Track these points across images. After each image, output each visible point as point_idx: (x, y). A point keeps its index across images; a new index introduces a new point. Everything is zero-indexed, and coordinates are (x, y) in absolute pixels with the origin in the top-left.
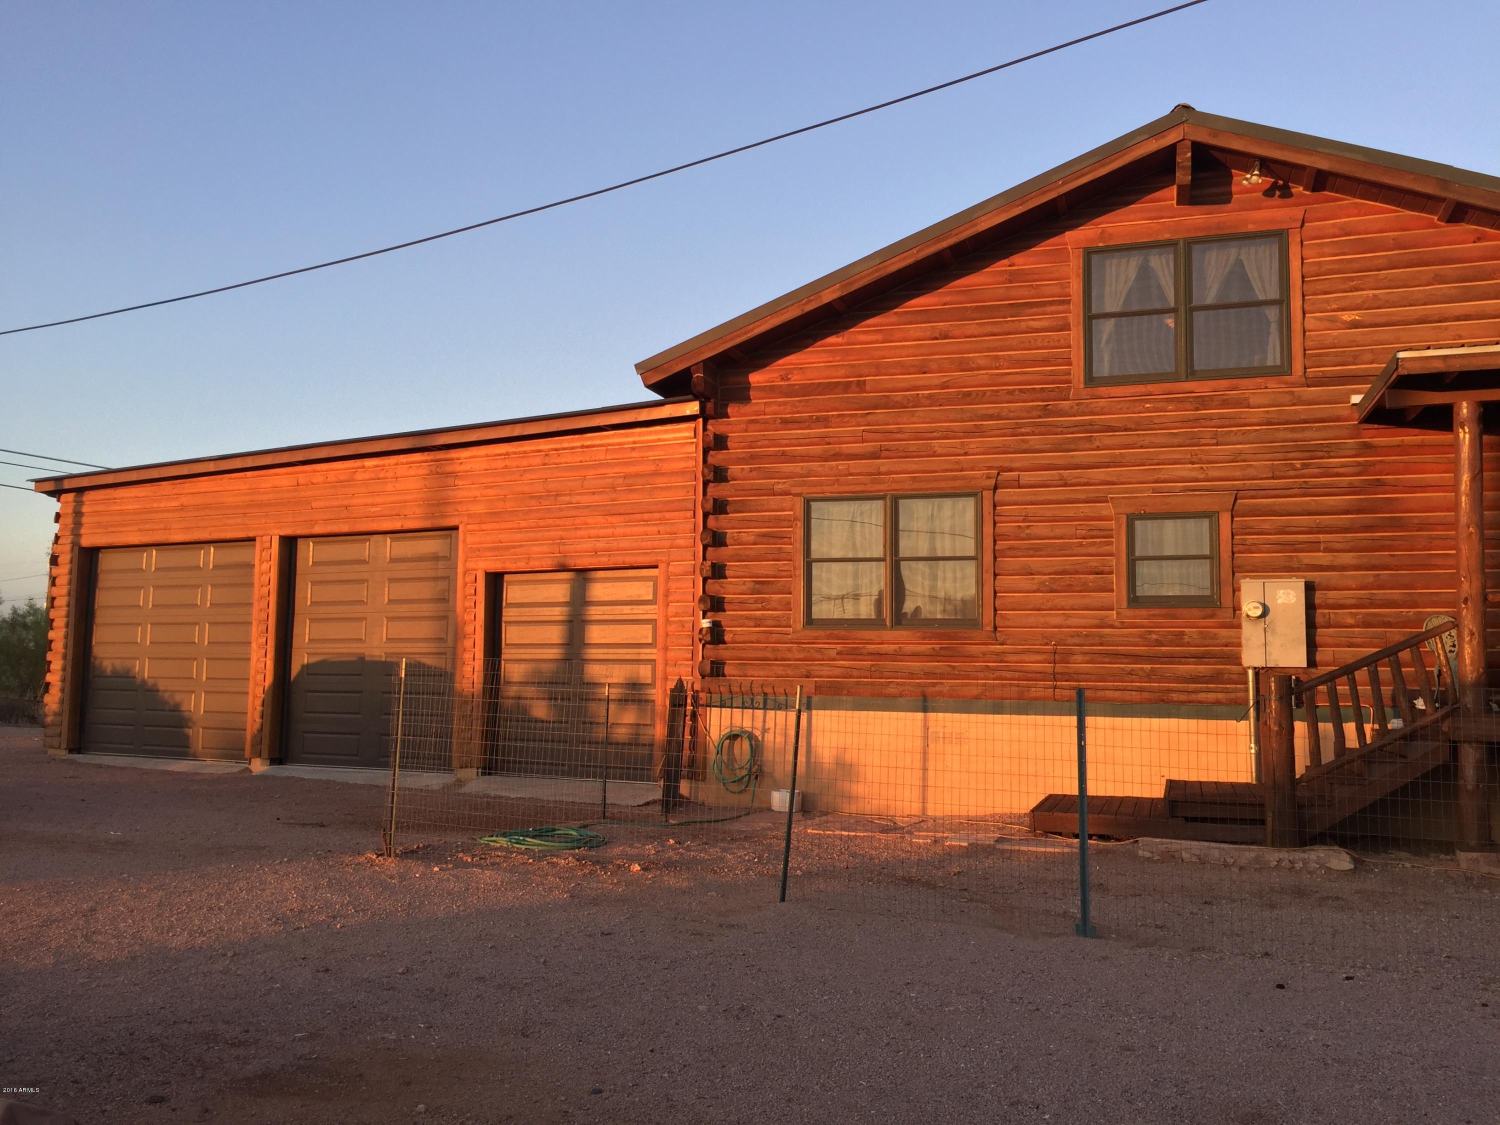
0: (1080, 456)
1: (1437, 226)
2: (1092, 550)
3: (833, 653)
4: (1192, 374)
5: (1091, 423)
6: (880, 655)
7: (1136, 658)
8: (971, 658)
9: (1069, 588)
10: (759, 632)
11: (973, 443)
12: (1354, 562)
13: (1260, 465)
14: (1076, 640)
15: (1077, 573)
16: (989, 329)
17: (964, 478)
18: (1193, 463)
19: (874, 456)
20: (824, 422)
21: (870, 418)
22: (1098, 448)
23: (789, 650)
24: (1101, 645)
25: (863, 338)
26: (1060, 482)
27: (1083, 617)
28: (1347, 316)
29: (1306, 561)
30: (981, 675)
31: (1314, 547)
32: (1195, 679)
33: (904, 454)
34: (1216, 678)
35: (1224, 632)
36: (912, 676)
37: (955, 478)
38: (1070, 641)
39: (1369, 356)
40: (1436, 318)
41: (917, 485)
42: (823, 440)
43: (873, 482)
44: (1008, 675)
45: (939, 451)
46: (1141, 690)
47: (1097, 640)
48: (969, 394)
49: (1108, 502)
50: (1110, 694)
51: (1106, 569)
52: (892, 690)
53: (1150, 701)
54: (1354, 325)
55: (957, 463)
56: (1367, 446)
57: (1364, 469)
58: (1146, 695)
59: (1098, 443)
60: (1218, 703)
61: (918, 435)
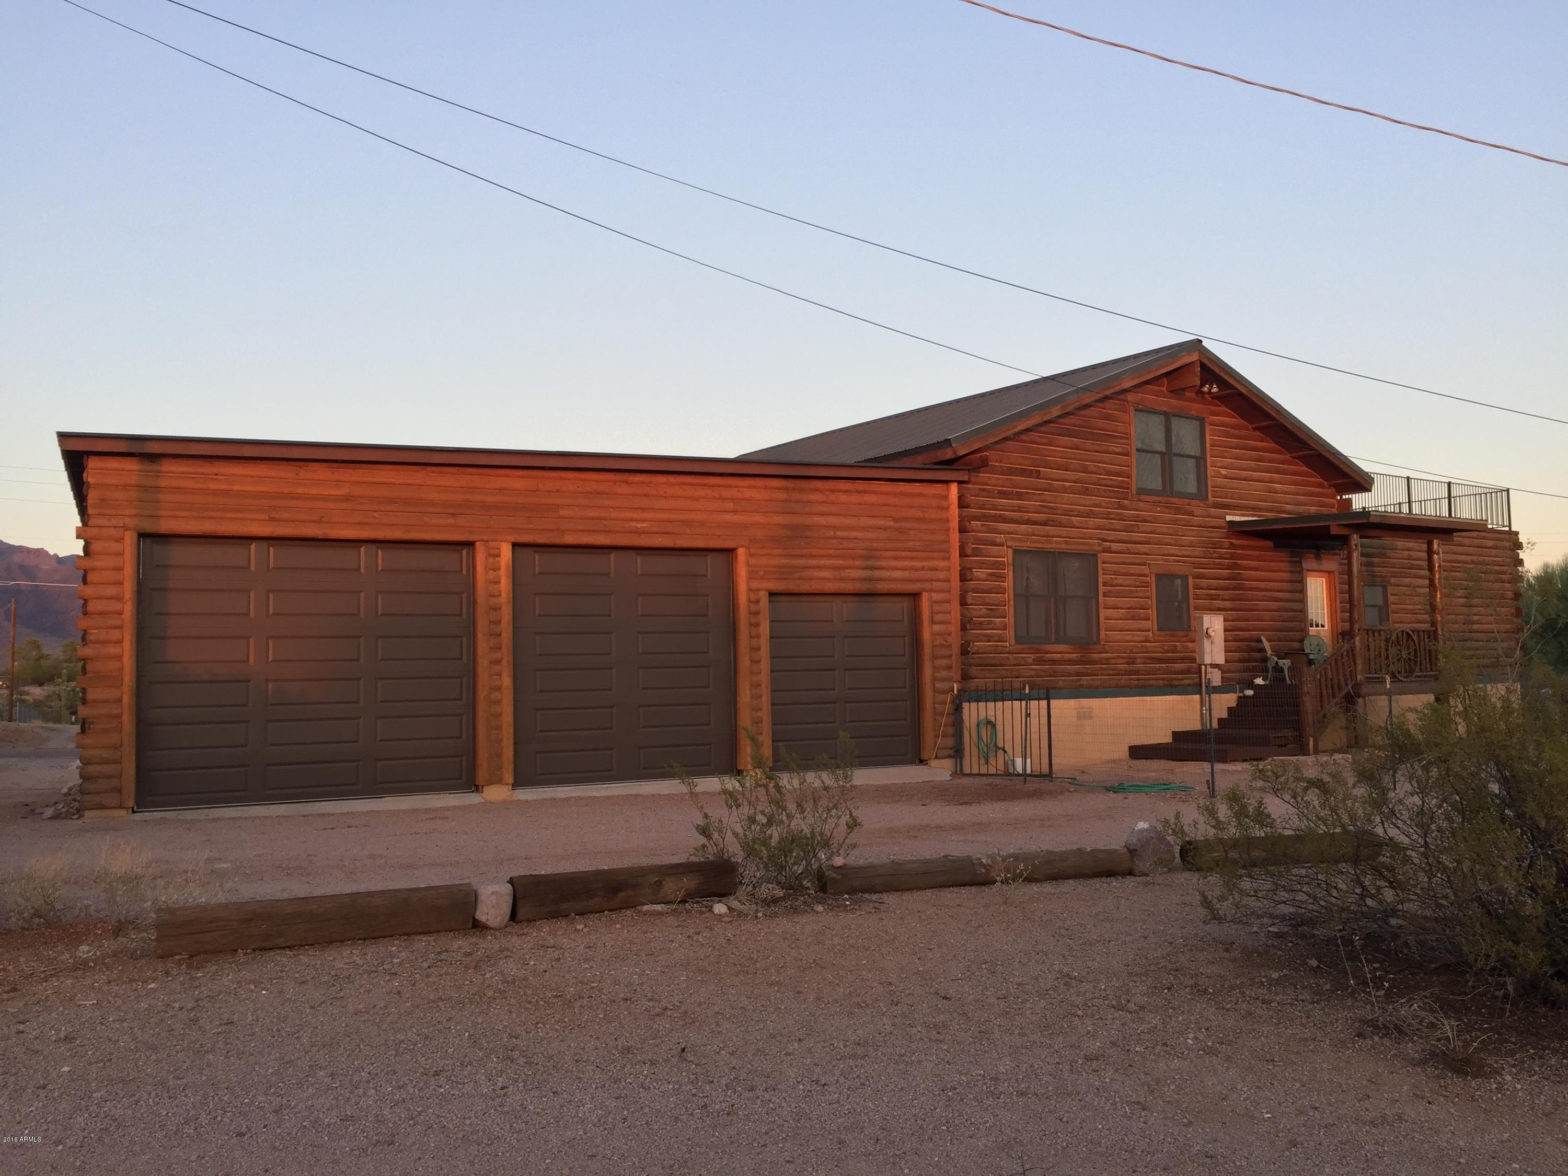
0: (1135, 536)
1: (1249, 430)
2: (1142, 595)
3: (1030, 660)
4: (1172, 494)
5: (1137, 516)
6: (1054, 662)
7: (1160, 660)
8: (1094, 662)
9: (1133, 618)
10: (990, 646)
11: (1091, 522)
12: (1230, 606)
13: (1198, 551)
14: (1138, 650)
15: (1136, 609)
16: (1096, 448)
17: (1088, 544)
18: (1176, 546)
19: (1045, 524)
20: (1020, 496)
21: (1043, 497)
22: (1141, 532)
23: (1008, 658)
24: (1146, 653)
25: (1038, 440)
26: (1127, 551)
27: (1138, 636)
28: (1223, 472)
29: (1216, 606)
30: (1099, 672)
31: (1216, 598)
32: (1182, 672)
33: (1059, 524)
34: (1188, 671)
35: (1190, 644)
36: (1070, 675)
37: (1084, 544)
38: (1135, 650)
39: (1230, 495)
41: (1068, 547)
42: (1020, 509)
43: (1047, 542)
44: (1111, 672)
45: (1077, 524)
46: (1163, 679)
47: (1145, 650)
48: (1087, 488)
49: (1145, 565)
50: (1152, 682)
51: (1147, 607)
52: (1061, 684)
53: (1165, 686)
54: (1225, 477)
55: (1084, 533)
56: (1232, 544)
57: (1232, 557)
58: (1166, 682)
59: (1141, 529)
60: (1189, 685)
61: (1067, 513)
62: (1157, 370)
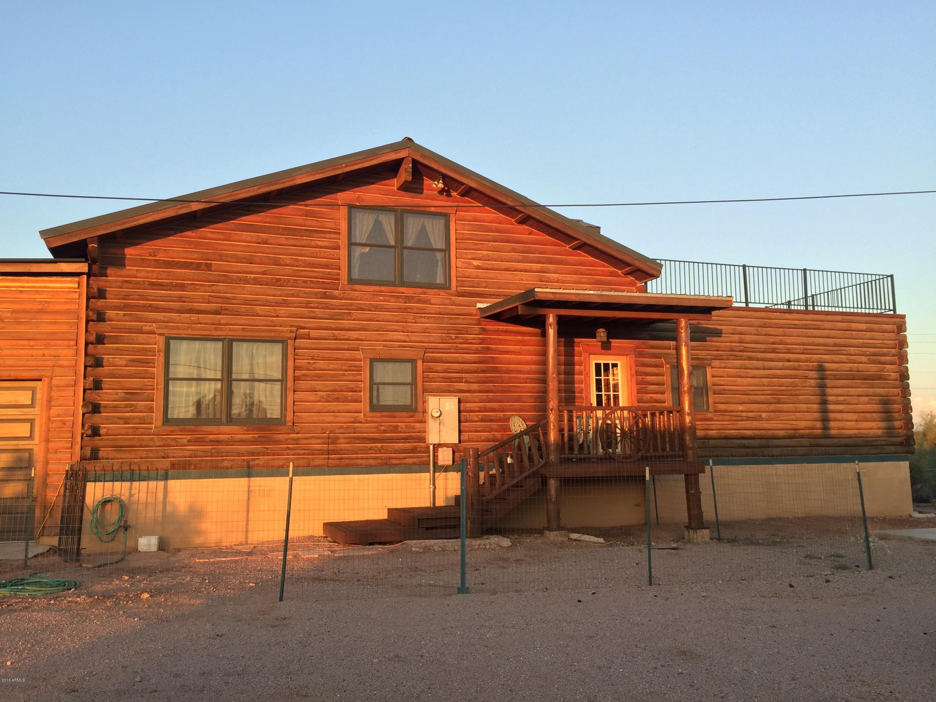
0: (345, 323)
1: (512, 224)
2: (351, 378)
3: (185, 441)
4: (403, 284)
5: (351, 305)
6: (218, 442)
7: (374, 440)
8: (278, 442)
9: (337, 400)
10: (127, 428)
11: (282, 310)
12: (478, 388)
13: (436, 336)
14: (341, 431)
15: (342, 391)
16: (293, 242)
17: (275, 331)
18: (404, 332)
19: (217, 312)
20: (182, 287)
21: (214, 288)
22: (354, 320)
23: (152, 440)
24: (355, 433)
25: (210, 235)
26: (333, 338)
27: (345, 417)
28: (476, 263)
29: (457, 388)
30: (285, 452)
31: (460, 380)
32: (404, 451)
33: (237, 313)
34: (414, 450)
35: (418, 425)
36: (239, 454)
37: (270, 331)
38: (337, 431)
39: (484, 284)
40: (512, 269)
41: (245, 334)
42: (180, 299)
43: (215, 329)
44: (302, 452)
45: (260, 313)
46: (376, 458)
47: (353, 430)
48: (279, 280)
49: (359, 351)
50: (359, 461)
51: (358, 389)
52: (226, 464)
53: (381, 465)
54: (478, 268)
55: (272, 321)
56: (484, 330)
57: (483, 341)
58: (379, 461)
59: (354, 317)
60: (414, 464)
61: (246, 302)
62: (346, 166)
